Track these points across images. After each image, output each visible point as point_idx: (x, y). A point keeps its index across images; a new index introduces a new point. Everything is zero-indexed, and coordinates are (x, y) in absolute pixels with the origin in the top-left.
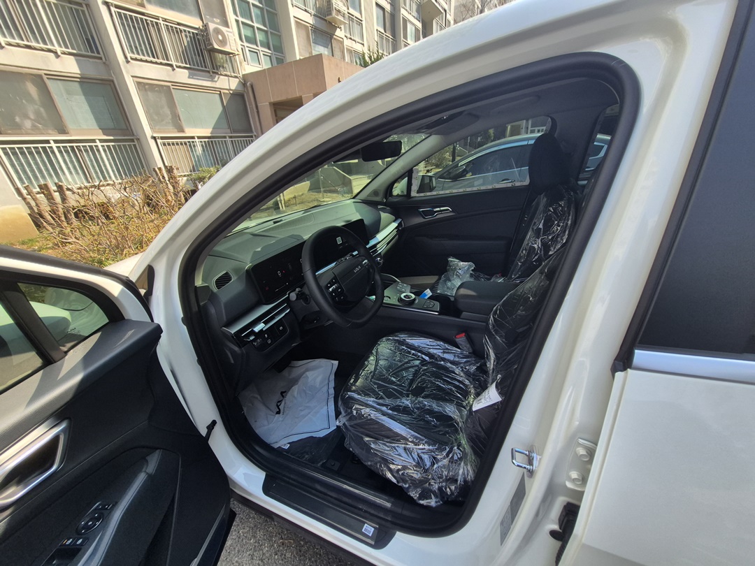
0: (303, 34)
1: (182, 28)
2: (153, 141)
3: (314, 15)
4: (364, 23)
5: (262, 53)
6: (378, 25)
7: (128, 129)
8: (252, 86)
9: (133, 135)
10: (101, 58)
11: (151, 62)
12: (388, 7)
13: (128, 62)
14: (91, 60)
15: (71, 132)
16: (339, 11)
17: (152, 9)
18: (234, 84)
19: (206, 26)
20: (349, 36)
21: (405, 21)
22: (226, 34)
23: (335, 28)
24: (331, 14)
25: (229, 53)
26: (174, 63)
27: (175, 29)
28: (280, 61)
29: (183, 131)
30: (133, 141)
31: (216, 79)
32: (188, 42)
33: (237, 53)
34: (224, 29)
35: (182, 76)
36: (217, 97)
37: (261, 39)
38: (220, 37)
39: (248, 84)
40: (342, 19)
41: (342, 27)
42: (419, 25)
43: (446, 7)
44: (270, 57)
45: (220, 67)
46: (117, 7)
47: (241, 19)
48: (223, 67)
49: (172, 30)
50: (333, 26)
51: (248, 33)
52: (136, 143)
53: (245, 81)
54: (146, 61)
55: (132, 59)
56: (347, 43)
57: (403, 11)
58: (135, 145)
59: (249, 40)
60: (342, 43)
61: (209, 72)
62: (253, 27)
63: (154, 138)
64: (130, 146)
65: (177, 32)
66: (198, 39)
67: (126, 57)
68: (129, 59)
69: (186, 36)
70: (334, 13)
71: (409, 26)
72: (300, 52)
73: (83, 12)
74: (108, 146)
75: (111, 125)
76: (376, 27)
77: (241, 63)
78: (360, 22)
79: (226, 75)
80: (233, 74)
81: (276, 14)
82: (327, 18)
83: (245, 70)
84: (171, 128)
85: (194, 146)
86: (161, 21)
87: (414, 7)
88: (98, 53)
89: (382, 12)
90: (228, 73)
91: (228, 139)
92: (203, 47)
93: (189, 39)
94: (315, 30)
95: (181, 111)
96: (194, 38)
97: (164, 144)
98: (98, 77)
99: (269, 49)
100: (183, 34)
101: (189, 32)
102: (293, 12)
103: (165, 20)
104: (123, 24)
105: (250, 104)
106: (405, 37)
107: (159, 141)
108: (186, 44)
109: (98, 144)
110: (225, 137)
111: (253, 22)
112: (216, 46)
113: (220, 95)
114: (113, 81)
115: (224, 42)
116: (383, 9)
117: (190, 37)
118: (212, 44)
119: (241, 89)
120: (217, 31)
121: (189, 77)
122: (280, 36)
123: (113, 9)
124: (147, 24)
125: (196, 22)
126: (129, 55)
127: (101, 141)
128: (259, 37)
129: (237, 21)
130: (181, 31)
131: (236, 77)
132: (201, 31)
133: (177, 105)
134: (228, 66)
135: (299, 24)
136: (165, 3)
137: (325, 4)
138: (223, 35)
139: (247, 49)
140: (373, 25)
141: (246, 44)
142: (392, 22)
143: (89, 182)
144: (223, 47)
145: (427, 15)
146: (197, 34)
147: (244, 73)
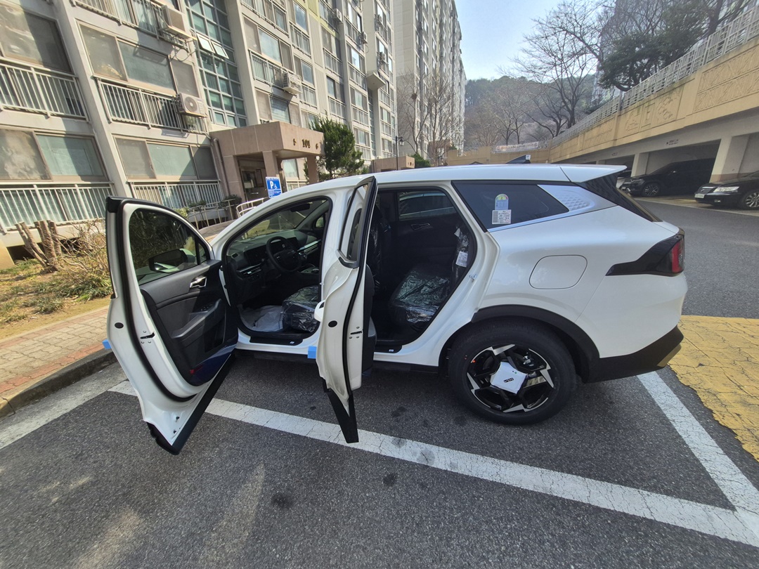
0: (263, 100)
1: (158, 97)
2: (127, 186)
3: (273, 86)
4: (316, 91)
5: (226, 115)
6: (329, 92)
7: (104, 175)
8: (218, 142)
9: (109, 180)
10: (85, 119)
11: (130, 123)
12: (337, 79)
13: (110, 123)
14: (76, 120)
15: (53, 177)
16: (294, 84)
17: (132, 82)
18: (201, 140)
19: (179, 97)
20: (303, 101)
21: (353, 90)
22: (196, 101)
23: (291, 95)
24: (287, 86)
25: (198, 116)
26: (150, 124)
27: (152, 98)
28: (243, 122)
29: (155, 178)
30: (108, 185)
31: (186, 136)
32: (163, 107)
33: (205, 116)
34: (194, 98)
35: (157, 133)
36: (186, 150)
37: (226, 104)
38: (191, 104)
39: (214, 140)
40: (297, 90)
41: (298, 95)
42: (366, 93)
43: (388, 79)
44: (234, 117)
45: (190, 126)
46: (103, 81)
47: (208, 89)
48: (192, 126)
49: (150, 98)
50: (289, 94)
51: (215, 99)
52: (111, 187)
53: (211, 138)
54: (126, 122)
55: (113, 120)
56: (302, 107)
57: (350, 83)
58: (110, 190)
59: (215, 104)
60: (298, 107)
61: (180, 130)
62: (219, 95)
63: (129, 184)
64: (105, 189)
65: (154, 100)
66: (172, 105)
67: (108, 119)
68: (111, 121)
69: (161, 103)
70: (290, 86)
71: (356, 94)
72: (260, 114)
73: (73, 84)
74: (86, 190)
75: (89, 172)
76: (327, 94)
77: (208, 123)
78: (313, 91)
79: (195, 133)
80: (201, 132)
81: (240, 85)
82: (284, 88)
83: (212, 129)
84: (144, 175)
85: (164, 190)
86: (140, 92)
87: (361, 80)
88: (83, 115)
89: (332, 83)
90: (197, 131)
91: (195, 184)
92: (175, 109)
93: (164, 105)
94: (274, 98)
95: (153, 161)
96: (168, 104)
97: (137, 189)
98: (81, 134)
99: (233, 112)
100: (159, 101)
101: (164, 100)
102: (254, 84)
103: (144, 91)
104: (108, 94)
105: (216, 156)
106: (354, 102)
107: (133, 186)
108: (161, 109)
109: (77, 188)
110: (192, 183)
111: (219, 90)
112: (187, 111)
113: (189, 148)
114: (94, 137)
115: (194, 108)
116: (333, 81)
117: (165, 103)
118: (183, 110)
119: (207, 143)
120: (189, 100)
121: (162, 134)
122: (243, 102)
123: (100, 82)
124: (128, 94)
125: (171, 93)
126: (111, 117)
127: (79, 185)
128: (224, 102)
129: (205, 90)
130: (157, 99)
131: (204, 134)
132: (175, 99)
133: (150, 156)
134: (197, 126)
135: (259, 93)
136: (144, 77)
137: (283, 78)
138: (194, 103)
139: (213, 112)
140: (324, 92)
141: (212, 108)
142: (341, 91)
143: (65, 220)
144: (193, 111)
145: (372, 86)
146: (171, 101)
147: (211, 131)
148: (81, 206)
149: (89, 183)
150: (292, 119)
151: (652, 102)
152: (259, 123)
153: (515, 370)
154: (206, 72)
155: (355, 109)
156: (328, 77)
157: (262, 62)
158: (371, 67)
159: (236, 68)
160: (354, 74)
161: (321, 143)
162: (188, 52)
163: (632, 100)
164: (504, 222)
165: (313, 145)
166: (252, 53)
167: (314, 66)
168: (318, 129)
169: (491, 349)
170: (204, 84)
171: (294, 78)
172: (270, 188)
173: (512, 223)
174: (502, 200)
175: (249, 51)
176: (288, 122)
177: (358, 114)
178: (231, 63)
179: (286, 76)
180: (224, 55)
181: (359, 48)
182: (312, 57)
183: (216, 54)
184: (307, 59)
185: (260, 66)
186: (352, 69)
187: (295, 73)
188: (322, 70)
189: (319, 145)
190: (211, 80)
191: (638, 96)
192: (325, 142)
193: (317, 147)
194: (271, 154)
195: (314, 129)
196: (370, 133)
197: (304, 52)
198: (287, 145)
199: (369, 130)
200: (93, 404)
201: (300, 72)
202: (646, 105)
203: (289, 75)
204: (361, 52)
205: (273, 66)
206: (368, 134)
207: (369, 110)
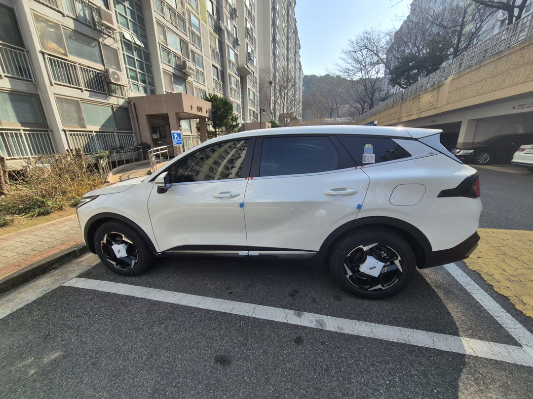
0: (168, 77)
1: (90, 69)
2: (63, 132)
3: (175, 69)
4: (205, 74)
5: (141, 86)
6: (214, 75)
7: (44, 124)
8: (134, 104)
9: (48, 127)
10: (32, 82)
11: (67, 86)
12: (219, 67)
13: (52, 85)
14: (25, 82)
15: (3, 123)
16: (190, 68)
17: (71, 58)
18: (121, 102)
19: (107, 71)
20: (196, 80)
21: (230, 76)
22: (120, 75)
23: (188, 76)
24: (185, 69)
25: (120, 85)
26: (84, 88)
27: (86, 70)
28: (153, 92)
29: (85, 127)
30: (47, 131)
31: (108, 99)
32: (93, 76)
33: (126, 85)
34: (118, 72)
35: (86, 95)
36: (110, 109)
37: (141, 78)
38: (116, 77)
39: (132, 103)
40: (192, 72)
41: (192, 76)
42: (239, 79)
43: (254, 70)
44: (146, 88)
45: (113, 92)
46: (49, 55)
47: (128, 67)
48: (116, 92)
49: (84, 70)
50: (186, 75)
51: (133, 74)
52: (49, 132)
53: (129, 101)
54: (64, 86)
55: (55, 84)
56: (195, 84)
57: (228, 70)
58: (48, 135)
59: (132, 78)
60: (192, 84)
61: (106, 94)
62: (136, 71)
63: (64, 131)
64: (45, 134)
65: (87, 71)
66: (101, 76)
67: (51, 83)
68: (53, 84)
69: (93, 74)
70: (187, 69)
71: (232, 78)
72: (165, 87)
73: (24, 55)
74: (29, 134)
75: (32, 121)
76: (213, 77)
77: (127, 91)
78: (203, 74)
79: (116, 97)
80: (121, 96)
81: (151, 66)
82: (183, 71)
84: (77, 125)
85: (92, 137)
86: (77, 65)
87: (235, 69)
88: (31, 78)
89: (216, 70)
90: (118, 96)
91: (115, 133)
92: (104, 80)
94: (176, 76)
95: (84, 115)
96: (98, 75)
97: (71, 135)
98: (28, 92)
99: (146, 84)
100: (91, 73)
101: (95, 72)
102: (162, 66)
103: (80, 64)
104: (52, 65)
105: (132, 114)
106: (230, 84)
107: (67, 133)
109: (22, 132)
110: (114, 132)
111: (136, 68)
112: (113, 81)
113: (112, 107)
114: (38, 95)
115: (118, 79)
116: (217, 68)
117: (96, 74)
118: (110, 80)
119: (126, 105)
120: (114, 73)
121: (89, 97)
122: (153, 78)
123: (46, 56)
124: (68, 66)
125: (101, 67)
126: (53, 82)
127: (24, 130)
128: (139, 77)
129: (126, 68)
130: (90, 71)
131: (123, 98)
132: (104, 72)
133: (82, 110)
134: (119, 92)
135: (165, 72)
136: (80, 55)
137: (182, 63)
138: (118, 75)
139: (131, 83)
140: (211, 76)
141: (131, 80)
142: (222, 75)
143: (10, 156)
144: (117, 82)
145: (243, 74)
146: (100, 73)
147: (129, 96)
148: (24, 146)
149: (29, 128)
150: (188, 92)
151: (421, 97)
152: (165, 93)
153: (377, 261)
154: (127, 55)
155: (231, 89)
156: (213, 66)
157: (168, 51)
158: (242, 61)
159: (149, 54)
160: (231, 65)
161: (209, 110)
162: (114, 40)
163: (409, 95)
164: (371, 162)
165: (204, 110)
166: (161, 45)
167: (204, 57)
168: (207, 99)
169: (361, 246)
170: (125, 64)
171: (190, 64)
172: (174, 139)
173: (376, 163)
174: (368, 148)
175: (159, 43)
176: (185, 93)
177: (233, 91)
178: (146, 51)
179: (184, 62)
180: (141, 45)
181: (235, 48)
182: (203, 51)
183: (135, 43)
184: (199, 52)
185: (166, 54)
186: (230, 61)
187: (191, 61)
188: (210, 62)
189: (208, 111)
190: (131, 61)
191: (413, 92)
192: (212, 109)
193: (207, 112)
194: (175, 115)
195: (205, 100)
196: (241, 105)
197: (198, 47)
198: (187, 109)
199: (240, 103)
200: (51, 296)
201: (194, 61)
202: (418, 98)
203: (187, 62)
204: (235, 50)
205: (175, 55)
206: (240, 106)
207: (240, 90)
